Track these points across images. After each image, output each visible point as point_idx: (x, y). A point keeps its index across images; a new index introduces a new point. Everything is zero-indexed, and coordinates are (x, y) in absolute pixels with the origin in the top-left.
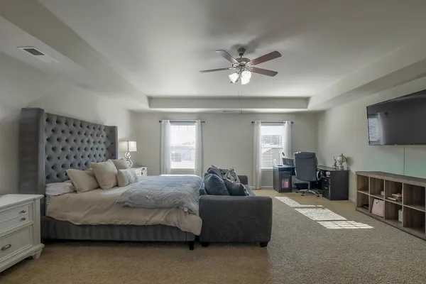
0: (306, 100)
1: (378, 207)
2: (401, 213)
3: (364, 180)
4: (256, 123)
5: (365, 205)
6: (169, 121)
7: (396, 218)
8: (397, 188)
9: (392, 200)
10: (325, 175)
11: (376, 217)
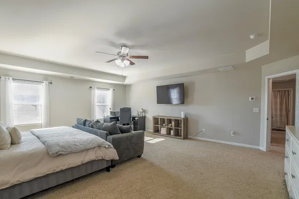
0: (124, 78)
1: (163, 131)
2: (172, 132)
3: (156, 120)
4: (93, 88)
5: (157, 131)
6: (11, 78)
7: (170, 134)
8: (170, 121)
9: (169, 126)
10: (135, 119)
11: (163, 135)
